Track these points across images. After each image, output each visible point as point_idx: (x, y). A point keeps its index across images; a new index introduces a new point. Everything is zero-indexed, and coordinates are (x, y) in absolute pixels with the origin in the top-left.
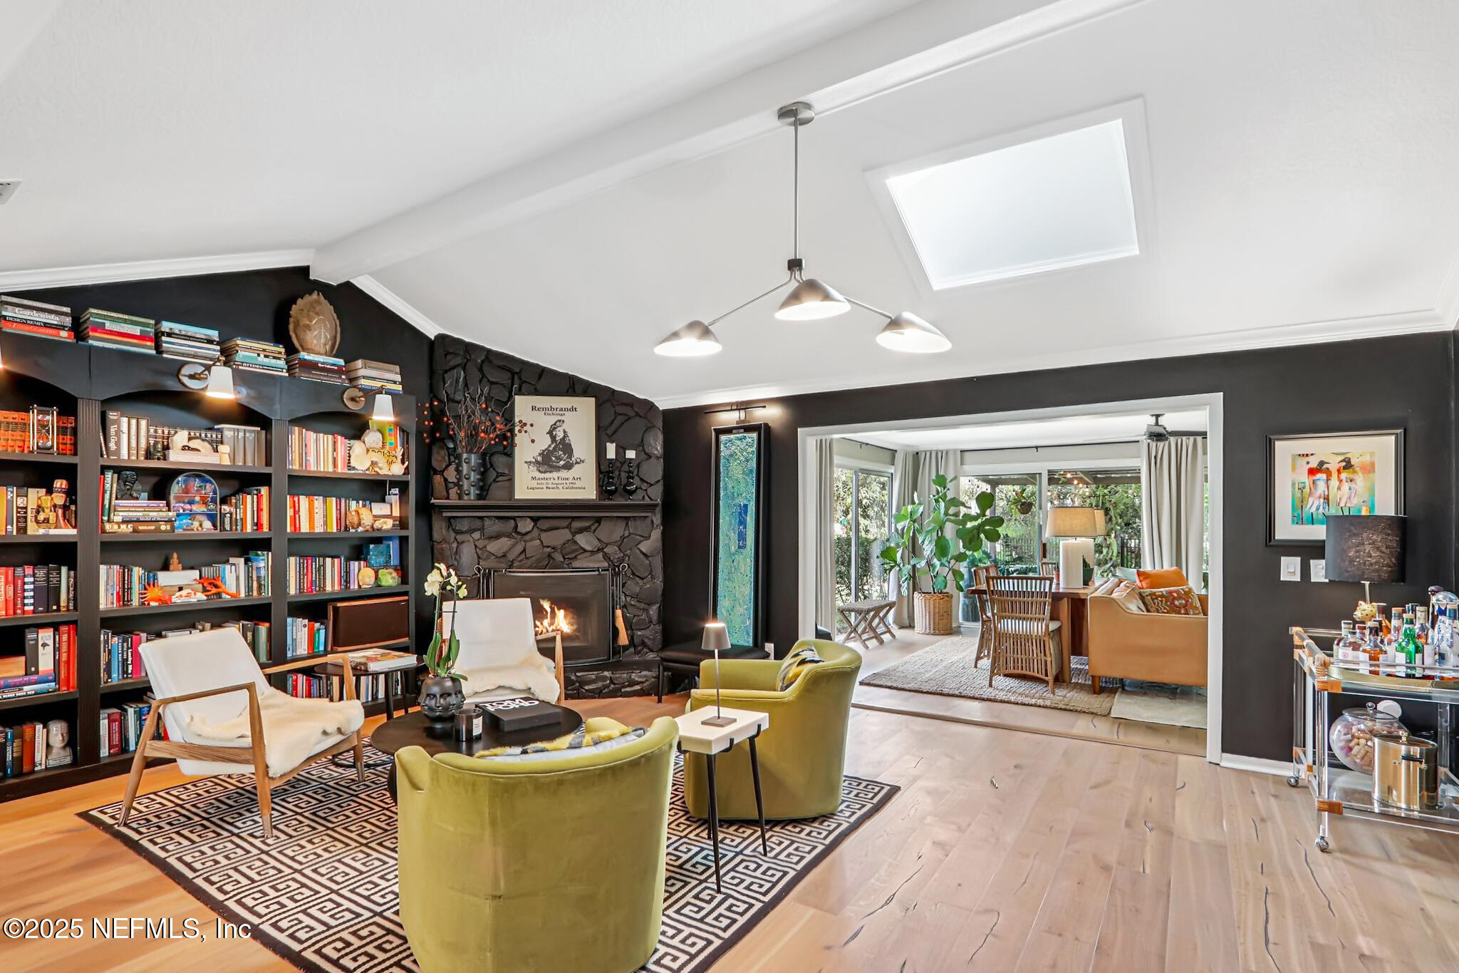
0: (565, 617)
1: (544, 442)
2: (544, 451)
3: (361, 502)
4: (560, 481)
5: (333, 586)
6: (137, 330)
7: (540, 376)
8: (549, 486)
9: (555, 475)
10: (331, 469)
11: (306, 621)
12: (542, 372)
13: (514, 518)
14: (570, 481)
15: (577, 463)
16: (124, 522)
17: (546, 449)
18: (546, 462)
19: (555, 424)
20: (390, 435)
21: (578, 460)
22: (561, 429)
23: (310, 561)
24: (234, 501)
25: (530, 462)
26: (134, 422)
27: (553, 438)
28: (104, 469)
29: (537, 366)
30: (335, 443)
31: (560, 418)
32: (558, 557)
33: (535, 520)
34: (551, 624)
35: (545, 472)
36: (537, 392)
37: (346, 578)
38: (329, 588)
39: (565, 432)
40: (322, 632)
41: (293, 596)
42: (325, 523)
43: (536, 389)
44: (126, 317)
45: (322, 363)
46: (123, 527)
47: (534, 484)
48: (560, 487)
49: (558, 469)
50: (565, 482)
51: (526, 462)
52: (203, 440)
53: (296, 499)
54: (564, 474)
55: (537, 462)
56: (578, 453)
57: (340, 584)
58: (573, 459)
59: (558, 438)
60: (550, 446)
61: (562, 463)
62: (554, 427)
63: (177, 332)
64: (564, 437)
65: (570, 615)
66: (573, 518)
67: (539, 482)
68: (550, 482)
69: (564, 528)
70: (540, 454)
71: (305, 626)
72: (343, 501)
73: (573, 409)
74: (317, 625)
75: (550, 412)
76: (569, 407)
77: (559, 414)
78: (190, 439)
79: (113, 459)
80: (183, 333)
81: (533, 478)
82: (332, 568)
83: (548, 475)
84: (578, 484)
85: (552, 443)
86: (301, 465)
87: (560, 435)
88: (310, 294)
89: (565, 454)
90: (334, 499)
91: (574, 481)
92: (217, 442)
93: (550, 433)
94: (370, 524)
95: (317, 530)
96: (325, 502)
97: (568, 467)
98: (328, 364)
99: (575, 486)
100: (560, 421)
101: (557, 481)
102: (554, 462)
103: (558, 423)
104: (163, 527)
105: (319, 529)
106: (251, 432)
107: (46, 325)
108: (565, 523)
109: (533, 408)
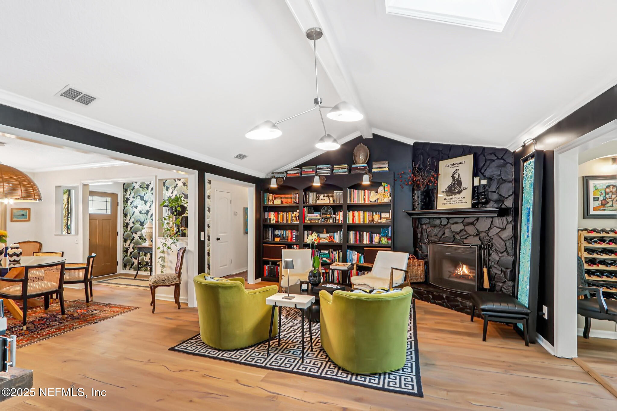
0: (466, 267)
1: (450, 181)
2: (449, 186)
3: (377, 213)
4: (456, 200)
5: (367, 242)
6: (311, 170)
7: (450, 150)
8: (451, 202)
9: (454, 197)
10: (363, 202)
11: (356, 253)
12: (450, 147)
13: (440, 218)
14: (460, 199)
15: (464, 190)
16: (309, 220)
17: (450, 185)
18: (450, 191)
19: (455, 172)
20: (386, 187)
21: (464, 188)
22: (457, 174)
23: (357, 233)
24: (336, 214)
25: (444, 192)
26: (313, 194)
27: (453, 178)
28: (304, 207)
29: (449, 145)
30: (364, 193)
31: (457, 168)
32: (458, 237)
33: (448, 219)
34: (462, 270)
35: (449, 196)
36: (449, 158)
37: (371, 239)
38: (365, 242)
39: (459, 175)
40: (362, 257)
41: (352, 244)
42: (364, 220)
43: (448, 157)
44: (309, 167)
45: (359, 167)
46: (308, 221)
47: (445, 202)
48: (455, 202)
49: (455, 194)
50: (457, 200)
51: (442, 192)
52: (327, 197)
53: (354, 212)
54: (457, 196)
55: (446, 191)
56: (464, 185)
57: (369, 241)
58: (462, 188)
59: (456, 178)
60: (452, 183)
61: (457, 190)
62: (454, 173)
63: (320, 168)
64: (458, 177)
65: (468, 267)
66: (465, 218)
67: (447, 200)
68: (451, 200)
69: (460, 223)
70: (448, 187)
71: (356, 254)
72: (370, 213)
73: (463, 162)
74: (360, 254)
75: (453, 166)
76: (461, 162)
77: (456, 166)
78: (324, 197)
79: (308, 204)
80: (321, 168)
81: (445, 199)
82: (366, 236)
83: (451, 197)
84: (464, 200)
85: (453, 181)
86: (353, 201)
87: (456, 176)
88: (358, 145)
89: (458, 186)
90: (367, 212)
91: (462, 199)
92: (330, 197)
93: (452, 176)
94: (377, 221)
95: (361, 223)
96: (364, 213)
97: (459, 192)
98: (361, 167)
99: (462, 201)
100: (457, 170)
101: (454, 200)
102: (453, 190)
103: (456, 171)
104: (317, 222)
105: (362, 222)
106: (341, 192)
107: (295, 173)
108: (460, 220)
109: (446, 166)
